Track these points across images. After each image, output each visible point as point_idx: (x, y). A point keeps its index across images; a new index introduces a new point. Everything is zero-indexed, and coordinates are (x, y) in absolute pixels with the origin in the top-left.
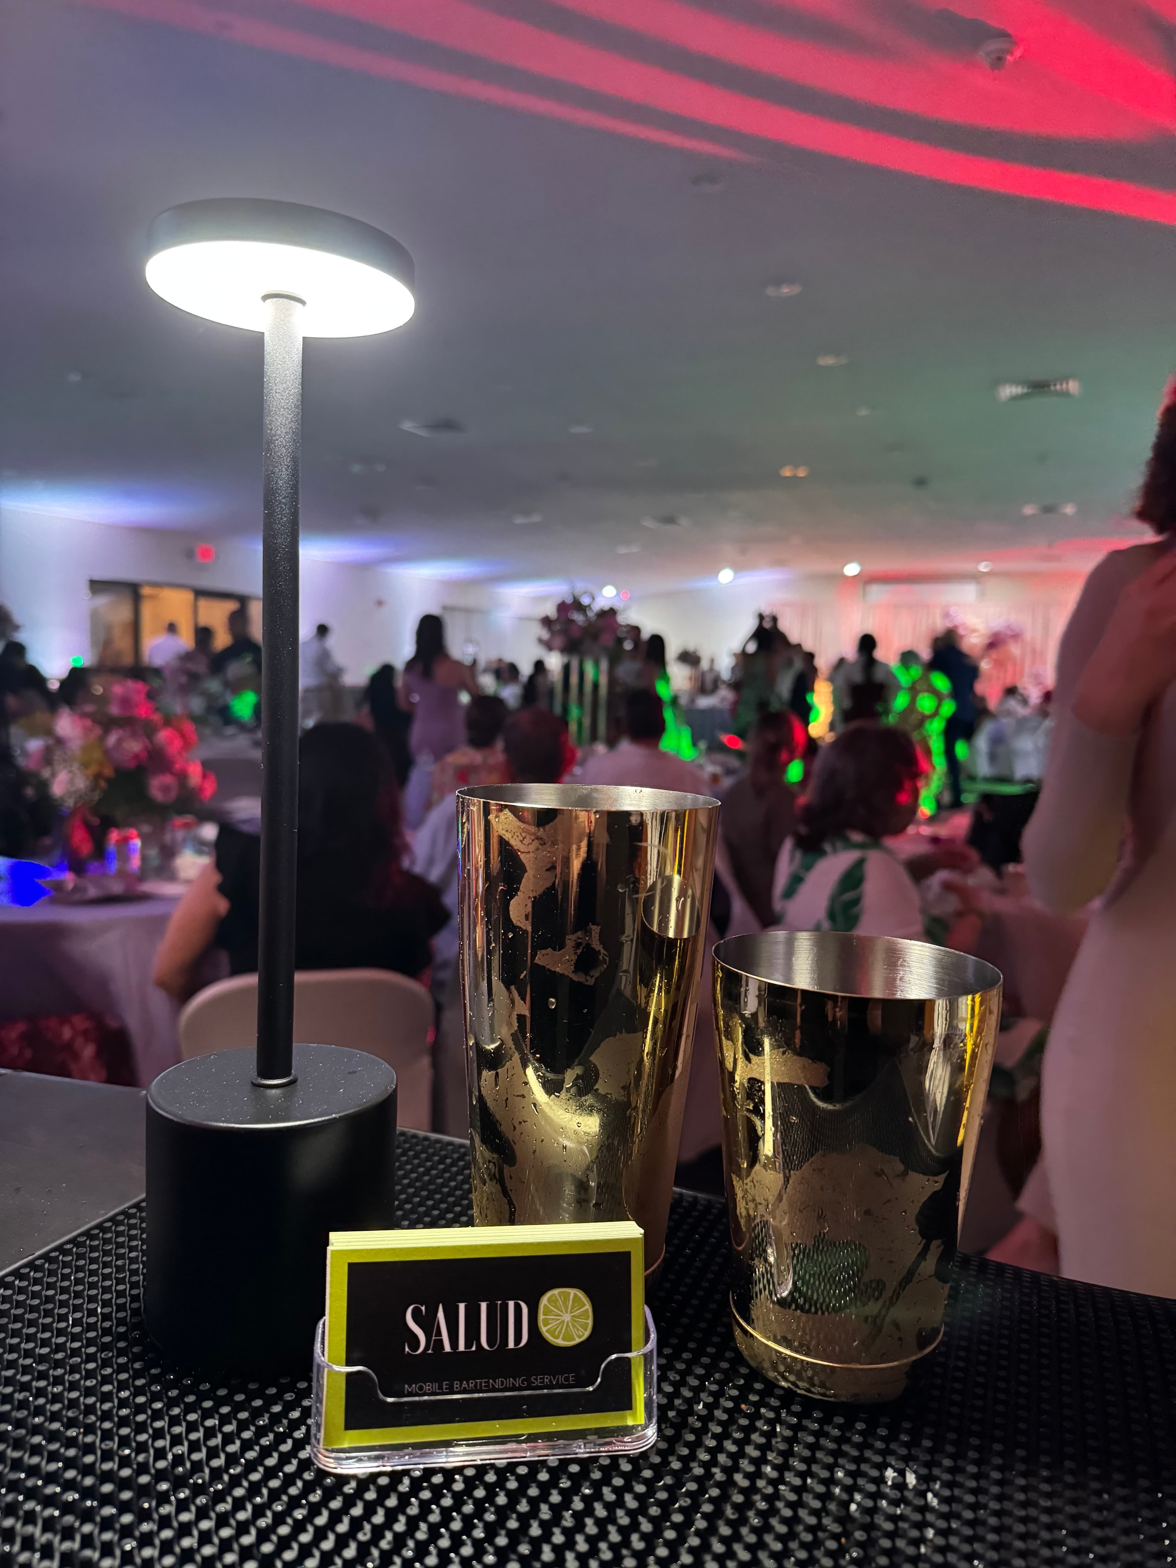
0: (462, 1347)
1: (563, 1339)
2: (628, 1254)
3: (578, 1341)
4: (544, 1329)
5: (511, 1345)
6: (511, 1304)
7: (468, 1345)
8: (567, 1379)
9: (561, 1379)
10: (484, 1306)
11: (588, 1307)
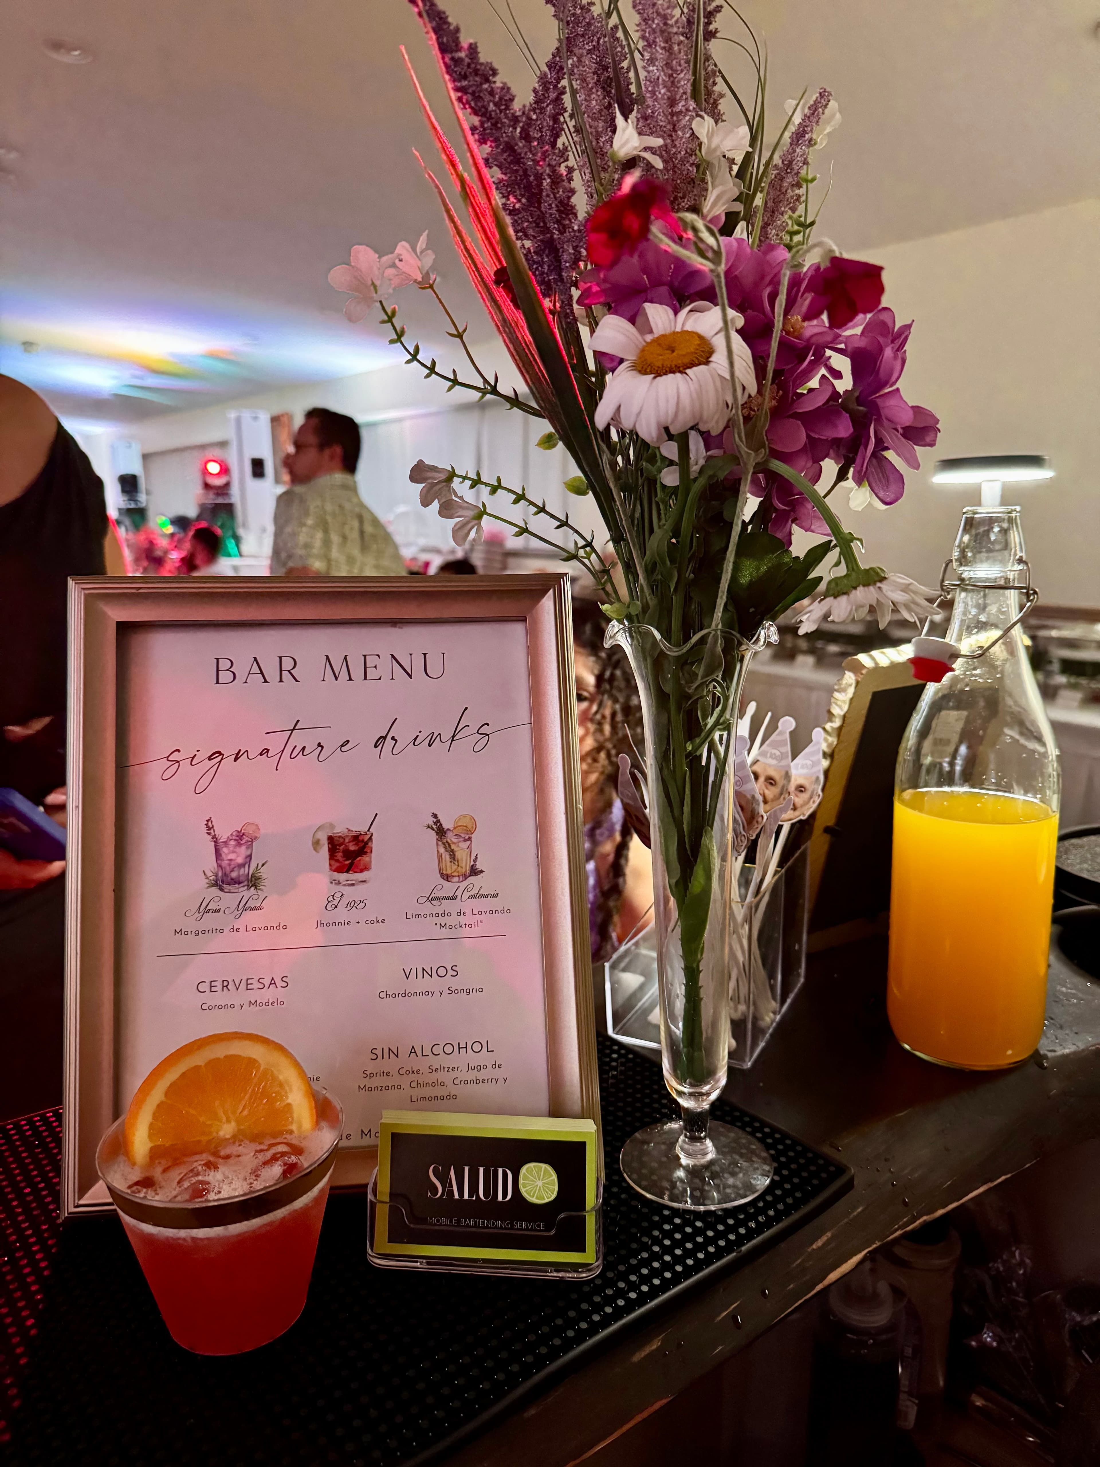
0: (466, 1197)
1: (537, 1198)
2: (584, 1144)
3: (547, 1200)
4: (523, 1190)
5: (500, 1198)
6: (500, 1171)
7: (470, 1195)
8: (539, 1226)
9: (535, 1226)
10: (481, 1170)
11: (555, 1177)
